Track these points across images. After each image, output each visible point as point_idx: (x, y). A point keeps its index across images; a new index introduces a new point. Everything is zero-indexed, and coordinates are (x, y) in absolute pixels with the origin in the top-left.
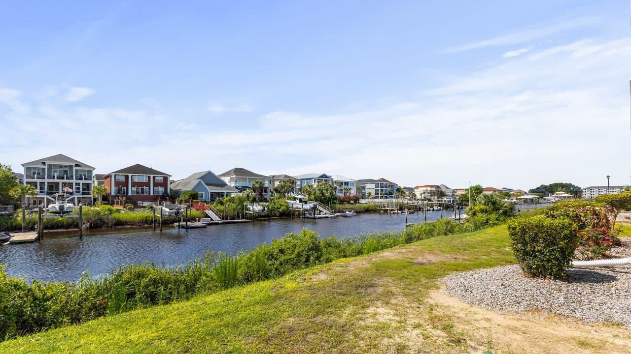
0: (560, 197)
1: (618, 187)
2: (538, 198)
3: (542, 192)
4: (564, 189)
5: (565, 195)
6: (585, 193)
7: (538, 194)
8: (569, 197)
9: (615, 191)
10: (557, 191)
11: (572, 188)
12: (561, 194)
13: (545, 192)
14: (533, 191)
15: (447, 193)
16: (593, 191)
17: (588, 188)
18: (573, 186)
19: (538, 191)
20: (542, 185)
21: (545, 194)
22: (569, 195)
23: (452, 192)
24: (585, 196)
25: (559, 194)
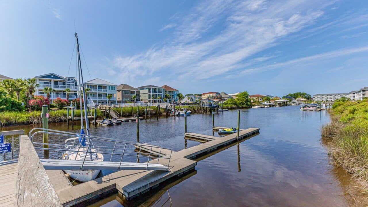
0: (300, 101)
1: (333, 94)
2: (288, 101)
3: (290, 98)
4: (302, 96)
5: (303, 99)
6: (314, 98)
7: (288, 99)
8: (305, 101)
9: (332, 97)
10: (298, 97)
11: (306, 96)
12: (301, 99)
13: (291, 98)
14: (284, 98)
15: (225, 99)
16: (318, 97)
17: (316, 95)
18: (307, 94)
19: (287, 97)
20: (289, 94)
21: (291, 99)
22: (305, 100)
23: (229, 97)
24: (314, 100)
25: (299, 99)
